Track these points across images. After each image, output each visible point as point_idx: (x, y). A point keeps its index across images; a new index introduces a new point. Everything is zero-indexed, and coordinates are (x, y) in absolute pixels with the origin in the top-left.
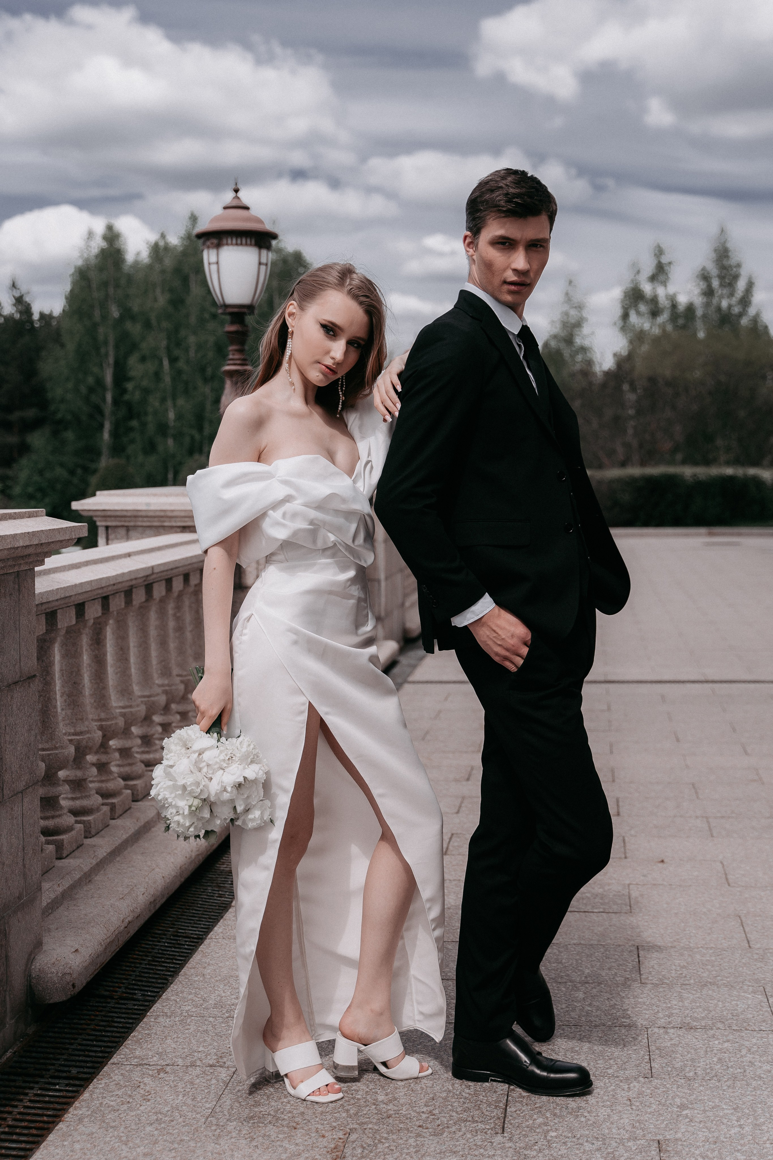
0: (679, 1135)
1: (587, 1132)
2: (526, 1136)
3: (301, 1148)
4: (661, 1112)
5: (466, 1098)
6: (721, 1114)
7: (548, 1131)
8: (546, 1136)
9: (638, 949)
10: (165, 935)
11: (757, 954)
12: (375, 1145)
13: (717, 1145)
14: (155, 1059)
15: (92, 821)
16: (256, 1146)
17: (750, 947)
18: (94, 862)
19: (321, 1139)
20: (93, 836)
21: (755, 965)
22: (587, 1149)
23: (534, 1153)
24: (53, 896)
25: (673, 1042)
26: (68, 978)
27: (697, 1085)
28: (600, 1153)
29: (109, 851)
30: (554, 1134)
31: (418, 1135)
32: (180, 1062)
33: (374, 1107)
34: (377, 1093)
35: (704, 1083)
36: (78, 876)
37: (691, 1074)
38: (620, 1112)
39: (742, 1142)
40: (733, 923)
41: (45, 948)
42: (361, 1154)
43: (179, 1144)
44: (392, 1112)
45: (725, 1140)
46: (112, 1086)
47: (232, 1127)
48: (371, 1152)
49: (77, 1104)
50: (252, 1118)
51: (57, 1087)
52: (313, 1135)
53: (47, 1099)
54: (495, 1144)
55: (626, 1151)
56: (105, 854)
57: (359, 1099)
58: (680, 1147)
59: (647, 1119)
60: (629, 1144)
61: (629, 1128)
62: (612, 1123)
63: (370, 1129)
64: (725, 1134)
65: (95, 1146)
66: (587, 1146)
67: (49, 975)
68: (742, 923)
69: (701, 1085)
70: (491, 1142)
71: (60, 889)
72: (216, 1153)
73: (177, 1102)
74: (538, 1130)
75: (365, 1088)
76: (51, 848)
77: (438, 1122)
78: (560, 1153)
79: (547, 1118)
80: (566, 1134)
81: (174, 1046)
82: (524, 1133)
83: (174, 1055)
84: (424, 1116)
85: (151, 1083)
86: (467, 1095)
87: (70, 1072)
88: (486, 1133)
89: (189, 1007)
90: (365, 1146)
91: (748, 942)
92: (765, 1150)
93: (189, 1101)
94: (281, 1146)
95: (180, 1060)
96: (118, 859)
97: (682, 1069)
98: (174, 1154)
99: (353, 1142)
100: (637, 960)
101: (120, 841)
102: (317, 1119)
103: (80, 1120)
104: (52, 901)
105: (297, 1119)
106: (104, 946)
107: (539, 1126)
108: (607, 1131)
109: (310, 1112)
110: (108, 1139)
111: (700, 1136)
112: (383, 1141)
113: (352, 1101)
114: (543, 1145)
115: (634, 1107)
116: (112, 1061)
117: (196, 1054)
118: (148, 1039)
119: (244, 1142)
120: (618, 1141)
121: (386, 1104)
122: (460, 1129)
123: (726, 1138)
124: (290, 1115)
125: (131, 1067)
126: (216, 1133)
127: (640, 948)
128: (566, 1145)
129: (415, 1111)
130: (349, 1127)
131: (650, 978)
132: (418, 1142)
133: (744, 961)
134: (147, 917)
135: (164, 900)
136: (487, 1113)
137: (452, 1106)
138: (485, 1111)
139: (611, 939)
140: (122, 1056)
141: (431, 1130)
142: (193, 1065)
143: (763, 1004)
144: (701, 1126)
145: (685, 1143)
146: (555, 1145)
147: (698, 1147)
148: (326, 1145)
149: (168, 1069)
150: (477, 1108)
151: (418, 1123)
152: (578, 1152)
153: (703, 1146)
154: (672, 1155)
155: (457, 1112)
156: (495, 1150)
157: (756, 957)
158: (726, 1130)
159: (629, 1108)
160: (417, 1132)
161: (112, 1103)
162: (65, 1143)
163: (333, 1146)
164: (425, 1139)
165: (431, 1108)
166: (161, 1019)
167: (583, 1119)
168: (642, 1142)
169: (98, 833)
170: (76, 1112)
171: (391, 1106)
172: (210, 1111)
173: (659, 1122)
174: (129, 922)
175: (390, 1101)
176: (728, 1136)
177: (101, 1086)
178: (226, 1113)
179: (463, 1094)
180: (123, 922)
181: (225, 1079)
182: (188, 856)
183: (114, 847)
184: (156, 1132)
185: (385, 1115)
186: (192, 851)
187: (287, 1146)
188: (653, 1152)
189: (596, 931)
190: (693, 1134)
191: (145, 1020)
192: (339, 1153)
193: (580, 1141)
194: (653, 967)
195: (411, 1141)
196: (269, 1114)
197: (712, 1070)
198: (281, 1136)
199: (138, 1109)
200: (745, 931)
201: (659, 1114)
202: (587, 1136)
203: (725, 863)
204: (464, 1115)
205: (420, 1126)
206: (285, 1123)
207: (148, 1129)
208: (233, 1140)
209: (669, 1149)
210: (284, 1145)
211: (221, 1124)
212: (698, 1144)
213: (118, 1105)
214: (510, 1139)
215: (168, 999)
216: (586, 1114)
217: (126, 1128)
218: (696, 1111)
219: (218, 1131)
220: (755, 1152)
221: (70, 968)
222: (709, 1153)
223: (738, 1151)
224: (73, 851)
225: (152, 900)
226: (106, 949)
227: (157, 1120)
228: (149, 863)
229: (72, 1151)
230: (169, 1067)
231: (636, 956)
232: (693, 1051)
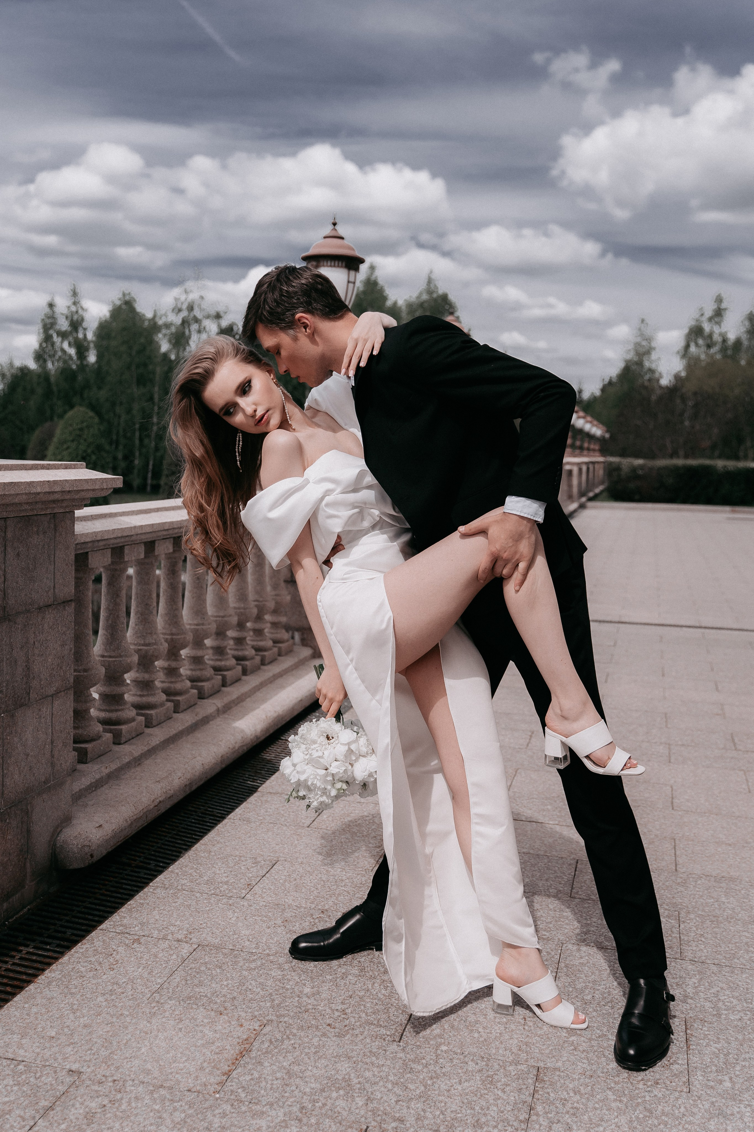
0: (559, 1064)
1: (476, 1050)
2: (418, 1047)
3: (218, 1036)
4: (550, 1036)
5: (379, 999)
6: (605, 1045)
7: (441, 1044)
8: (437, 1050)
9: (577, 863)
10: (196, 812)
11: (681, 878)
12: (282, 1041)
13: (593, 1079)
14: (137, 928)
15: (154, 714)
16: (181, 1029)
17: (676, 870)
18: (146, 749)
19: (238, 1028)
20: (155, 726)
21: (677, 889)
22: (470, 1069)
23: (420, 1067)
24: (98, 776)
25: (581, 961)
26: (87, 849)
27: (591, 1010)
28: (481, 1075)
29: (162, 739)
30: (444, 1048)
31: (324, 1035)
32: (155, 934)
33: (297, 999)
34: (305, 985)
35: (598, 1009)
36: (127, 760)
37: (589, 997)
38: (512, 1030)
39: (617, 1079)
40: (667, 846)
41: (74, 822)
42: (267, 1048)
43: (118, 1018)
44: (311, 1007)
45: (601, 1075)
46: (90, 952)
47: (169, 1006)
48: (276, 1048)
49: (54, 967)
50: (190, 998)
51: (48, 947)
52: (233, 1023)
53: (34, 958)
54: (388, 1053)
55: (506, 1076)
56: (158, 742)
57: (287, 989)
58: (556, 1078)
59: (535, 1041)
60: (511, 1068)
61: (515, 1050)
62: (501, 1043)
63: (285, 1022)
64: (603, 1068)
65: (48, 1011)
66: (471, 1066)
67: (71, 846)
68: (675, 846)
69: (594, 1010)
70: (385, 1050)
71: (107, 771)
72: (144, 1032)
73: (136, 974)
74: (431, 1042)
75: (297, 978)
76: (109, 735)
77: (347, 1022)
78: (444, 1070)
79: (444, 1029)
80: (455, 1049)
81: (157, 917)
82: (418, 1043)
83: (154, 926)
84: (337, 1014)
85: (123, 952)
86: (382, 996)
87: (65, 933)
88: (384, 1040)
89: (186, 881)
90: (273, 1040)
91: (676, 865)
92: (637, 1091)
93: (146, 975)
94: (201, 1031)
95: (156, 932)
96: (171, 746)
97: (582, 991)
98: (108, 1029)
99: (265, 1035)
100: (573, 874)
101: (174, 732)
102: (244, 1007)
103: (49, 983)
104: (97, 781)
105: (226, 1004)
106: (129, 822)
107: (435, 1037)
108: (494, 1051)
109: (241, 998)
110: (63, 1005)
111: (579, 1067)
112: (291, 1037)
113: (281, 991)
114: (431, 1059)
115: (526, 1028)
116: (101, 927)
117: (171, 928)
118: (139, 909)
119: (172, 1022)
120: (501, 1064)
121: (308, 997)
122: (363, 1032)
123: (603, 1073)
124: (222, 999)
125: (114, 934)
126: (154, 1010)
127: (579, 863)
128: (452, 1062)
129: (331, 1008)
130: (267, 1018)
131: (580, 893)
132: (321, 1042)
133: (667, 884)
134: (181, 797)
135: (202, 783)
136: (392, 1018)
137: (365, 1007)
138: (391, 1015)
139: (556, 851)
140: (112, 923)
141: (337, 1030)
142: (165, 938)
143: (674, 929)
144: (583, 1056)
145: (562, 1074)
146: (441, 1060)
147: (573, 1080)
148: (239, 1035)
149: (142, 940)
150: (386, 1011)
151: (328, 1022)
152: (460, 1071)
153: (580, 1078)
154: (546, 1086)
155: (366, 1014)
156: (386, 1059)
157: (679, 880)
158: (605, 1064)
159: (521, 1028)
160: (324, 1031)
161: (83, 969)
162: (26, 1006)
163: (245, 1037)
164: (329, 1040)
165: (345, 1006)
166: (158, 891)
167: (476, 1035)
168: (523, 1067)
169: (160, 724)
170: (49, 975)
171: (312, 1001)
172: (159, 986)
173: (544, 1047)
174: (160, 802)
175: (314, 995)
176: (605, 1070)
177: (81, 951)
178: (171, 990)
179: (379, 995)
180: (153, 801)
181: (184, 955)
182: (231, 747)
183: (168, 737)
184: (104, 1004)
185: (303, 1009)
186: (236, 743)
187: (207, 1032)
188: (530, 1081)
189: (546, 842)
190: (573, 1064)
191: (146, 890)
192: (247, 1046)
193: (466, 1059)
194: (585, 882)
195: (315, 1041)
196: (206, 996)
197: (609, 995)
198: (206, 1021)
199: (101, 978)
200: (675, 854)
201: (548, 1038)
202: (474, 1055)
203: (674, 788)
204: (370, 1019)
205: (329, 1025)
206: (215, 1007)
207: (100, 999)
208: (164, 1020)
209: (546, 1079)
210: (205, 1030)
211: (162, 1001)
212: (574, 1076)
213: (86, 971)
214: (403, 1050)
215: (172, 872)
216: (480, 1030)
217: (82, 996)
218: (582, 1039)
219: (156, 1008)
220: (626, 1092)
221: (90, 841)
222: (582, 1088)
223: (610, 1089)
224: (133, 738)
225: (188, 783)
226: (132, 824)
227: (111, 991)
228: (194, 752)
229: (28, 1014)
230: (144, 938)
231: (573, 870)
232: (597, 973)
